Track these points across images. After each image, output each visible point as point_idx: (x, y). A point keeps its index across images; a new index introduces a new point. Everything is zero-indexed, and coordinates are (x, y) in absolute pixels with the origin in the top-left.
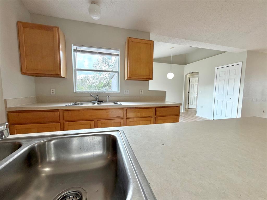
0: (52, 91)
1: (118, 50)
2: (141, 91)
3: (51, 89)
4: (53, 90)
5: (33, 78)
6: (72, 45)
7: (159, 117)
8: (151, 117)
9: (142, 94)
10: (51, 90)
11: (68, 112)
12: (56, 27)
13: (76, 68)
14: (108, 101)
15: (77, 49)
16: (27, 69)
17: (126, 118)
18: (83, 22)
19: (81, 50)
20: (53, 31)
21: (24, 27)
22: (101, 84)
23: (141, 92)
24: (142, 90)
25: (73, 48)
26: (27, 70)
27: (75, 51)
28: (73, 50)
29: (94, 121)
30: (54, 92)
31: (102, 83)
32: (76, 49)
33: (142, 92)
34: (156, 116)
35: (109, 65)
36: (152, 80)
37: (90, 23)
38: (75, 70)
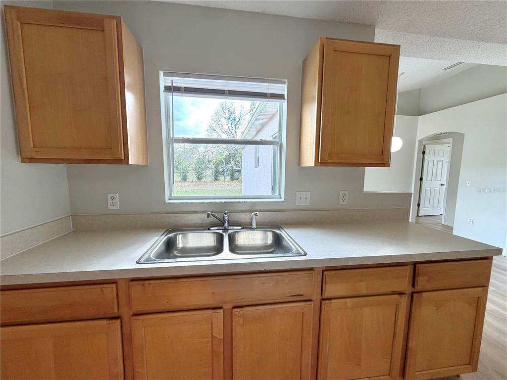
0: (110, 201)
1: (284, 83)
2: (344, 195)
3: (109, 196)
4: (113, 198)
5: (63, 167)
6: (161, 73)
7: (424, 294)
8: (401, 294)
9: (346, 202)
10: (109, 198)
11: (143, 285)
12: (113, 17)
13: (172, 136)
14: (254, 226)
15: (174, 85)
16: (34, 147)
17: (319, 297)
18: (189, 5)
19: (183, 85)
20: (104, 31)
21: (21, 23)
22: (219, 156)
23: (341, 197)
24: (347, 193)
25: (164, 81)
26: (35, 149)
27: (168, 89)
28: (162, 89)
29: (221, 311)
30: (115, 202)
31: (221, 154)
32: (170, 85)
33: (346, 198)
34: (413, 290)
35: (235, 120)
36: (389, 166)
37: (208, 8)
38: (168, 143)
